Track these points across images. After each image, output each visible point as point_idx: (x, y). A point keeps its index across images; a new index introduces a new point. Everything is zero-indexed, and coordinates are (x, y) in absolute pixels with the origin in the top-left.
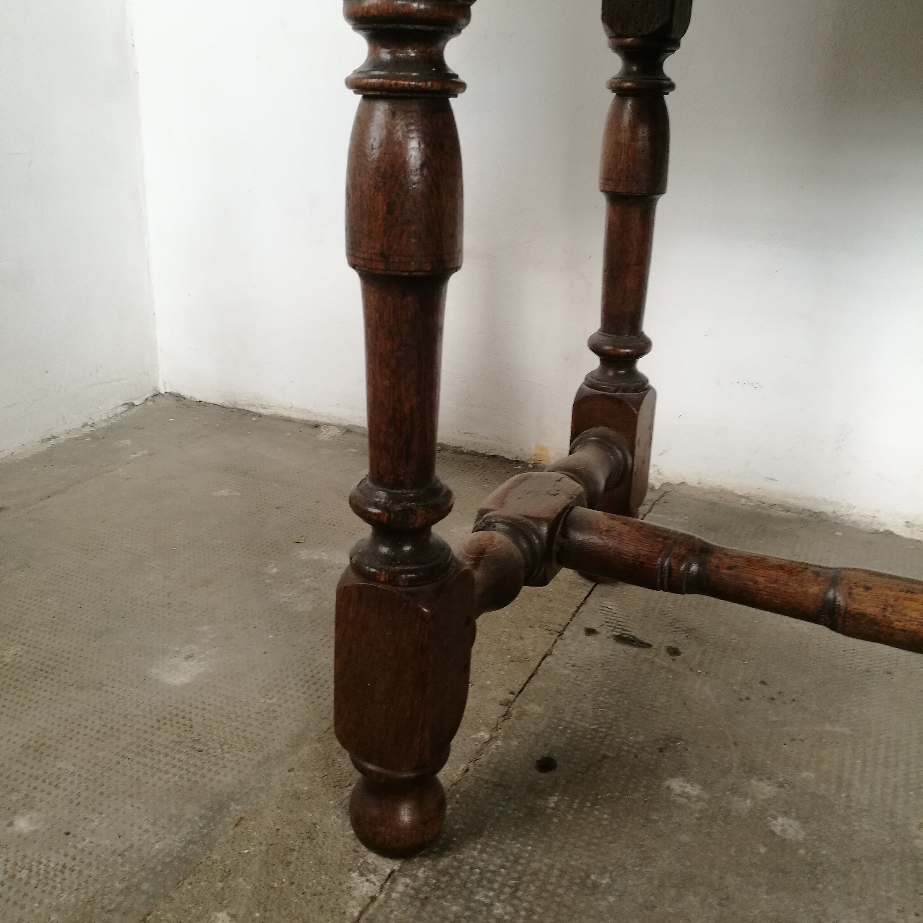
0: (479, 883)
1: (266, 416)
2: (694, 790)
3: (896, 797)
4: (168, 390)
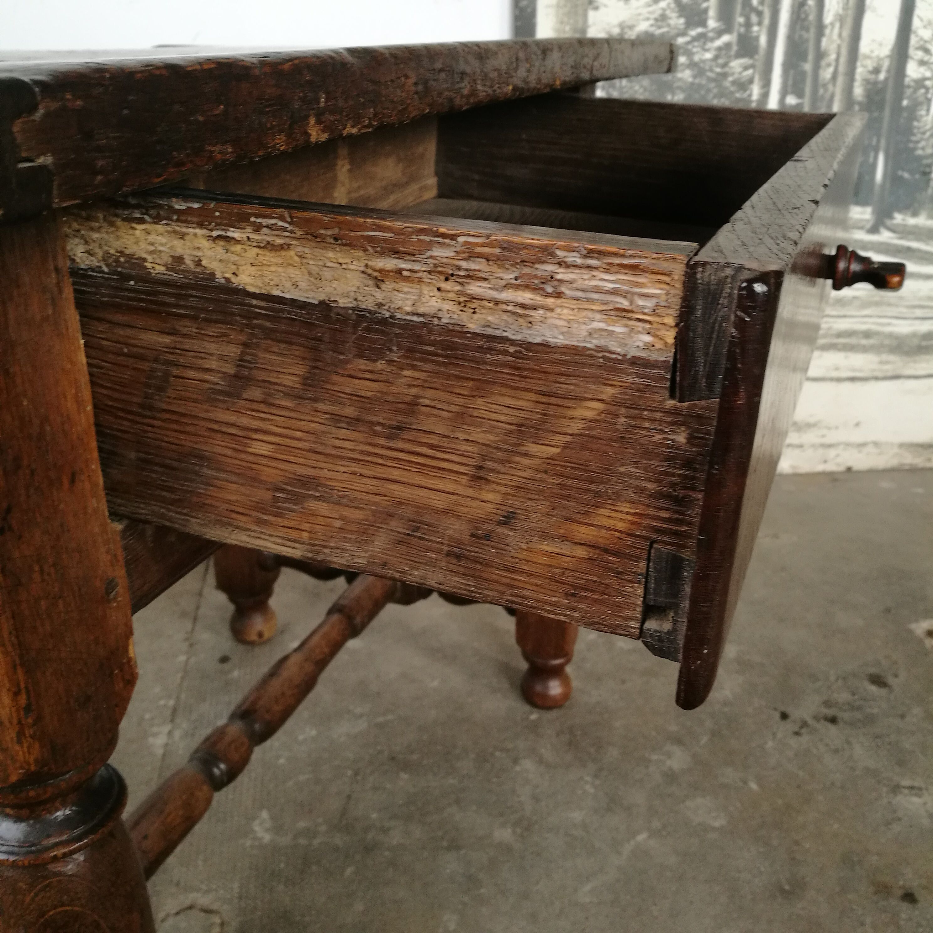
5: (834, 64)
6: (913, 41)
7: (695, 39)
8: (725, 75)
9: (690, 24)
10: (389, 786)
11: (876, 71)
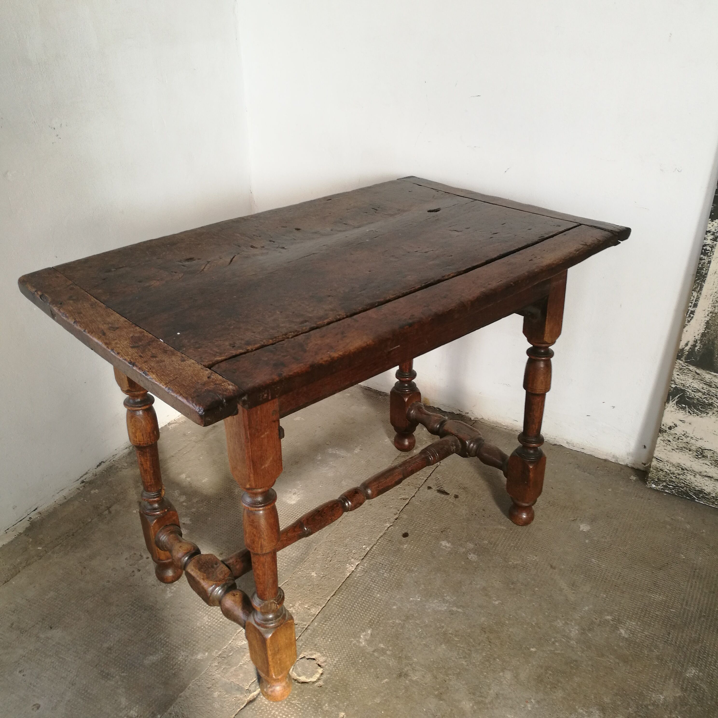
2: (448, 545)
10: (433, 648)
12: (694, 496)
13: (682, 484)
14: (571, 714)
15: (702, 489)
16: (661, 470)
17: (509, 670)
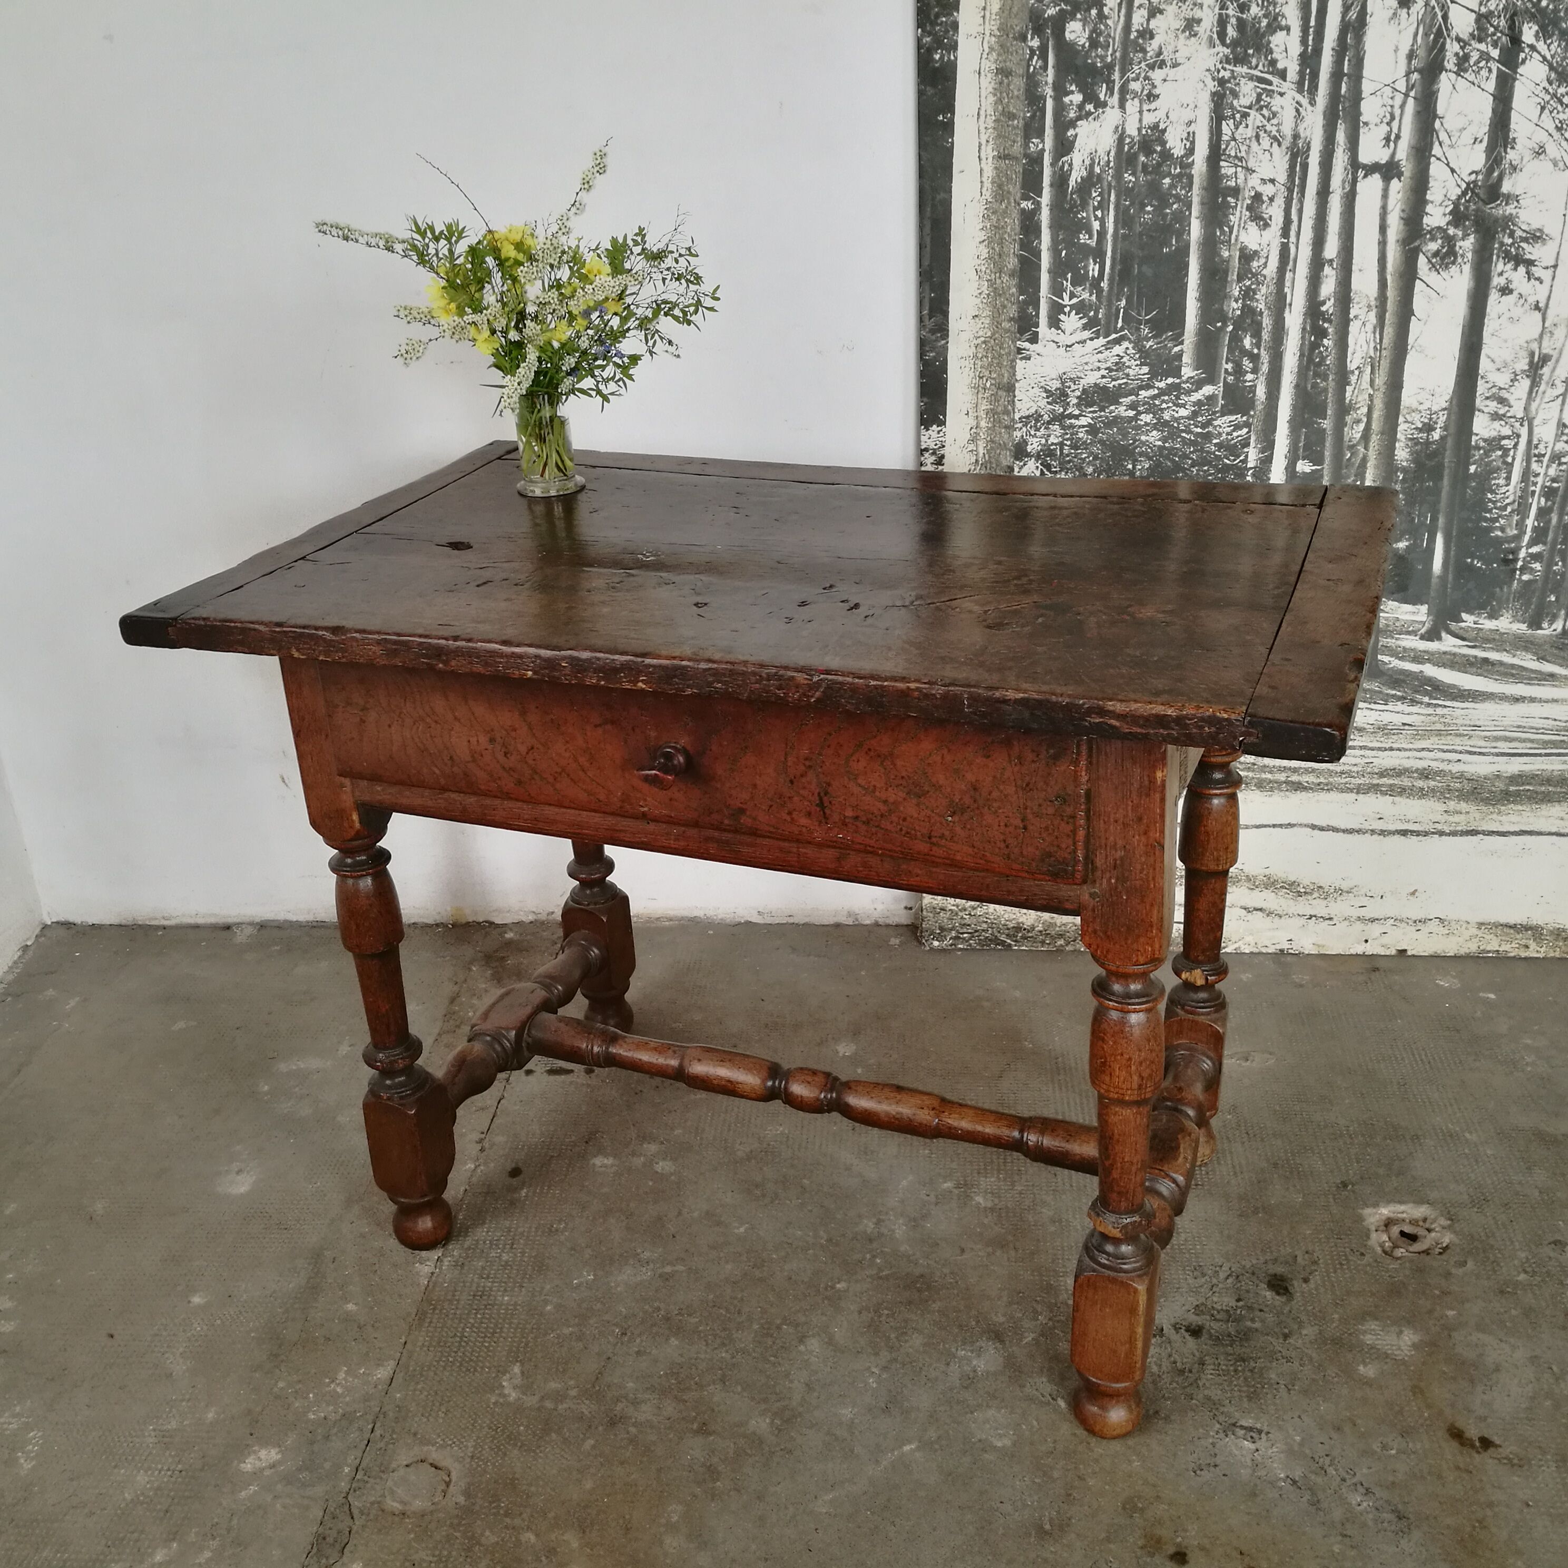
0: (490, 1248)
1: (171, 927)
2: (609, 1161)
3: (729, 1130)
4: (54, 920)
5: (1365, 420)
6: (1482, 388)
7: (1162, 392)
8: (1208, 437)
9: (1155, 374)
10: (654, 1352)
11: (1428, 428)
12: (1009, 941)
13: (985, 926)
14: (948, 1364)
15: (1018, 923)
16: (943, 909)
17: (813, 1336)
